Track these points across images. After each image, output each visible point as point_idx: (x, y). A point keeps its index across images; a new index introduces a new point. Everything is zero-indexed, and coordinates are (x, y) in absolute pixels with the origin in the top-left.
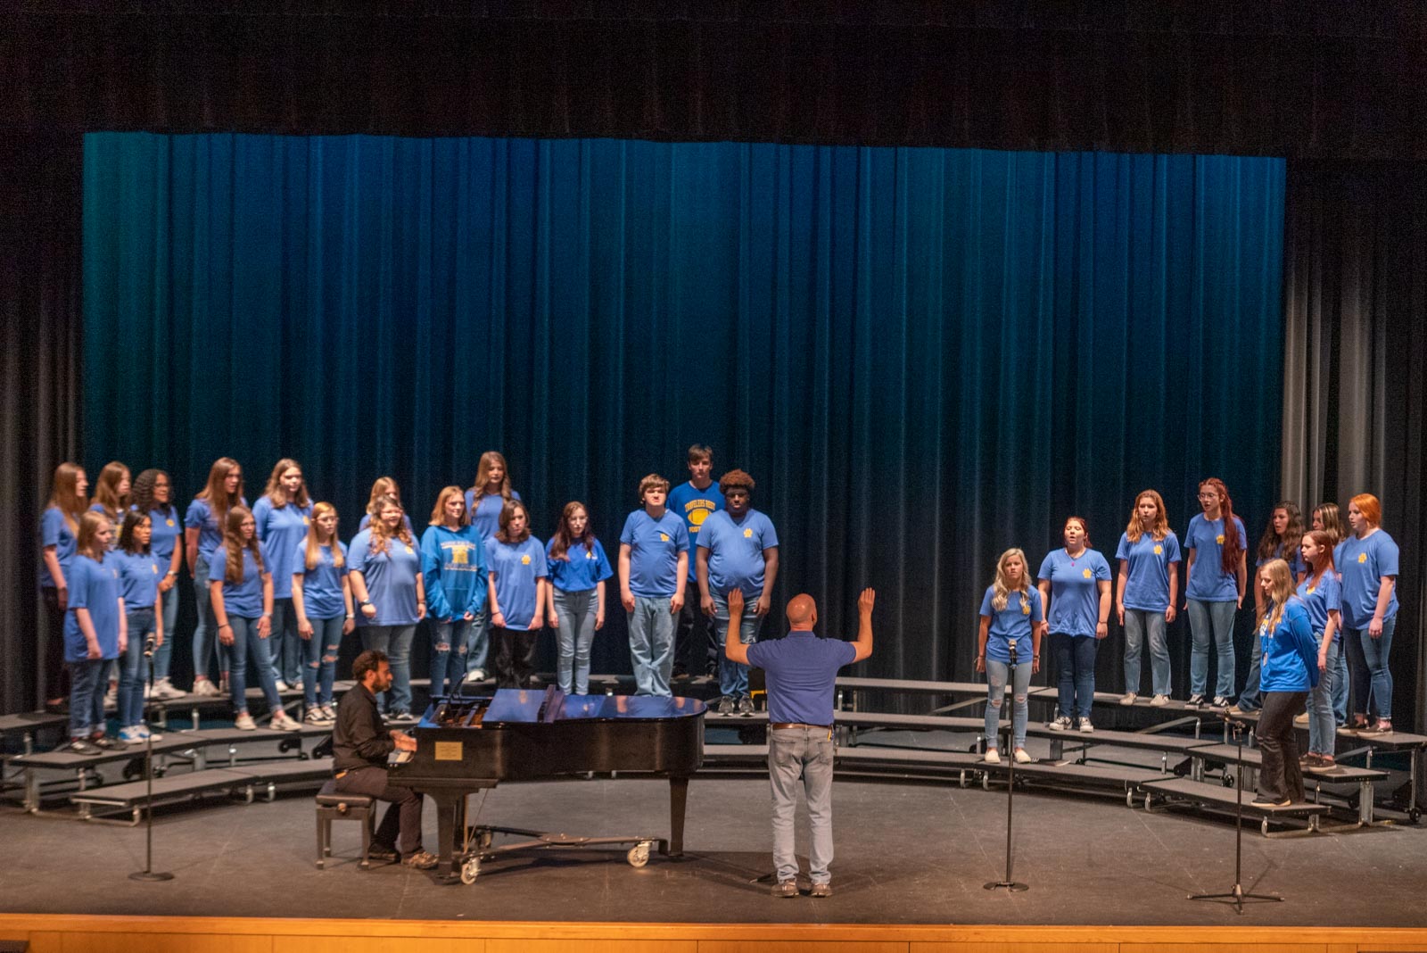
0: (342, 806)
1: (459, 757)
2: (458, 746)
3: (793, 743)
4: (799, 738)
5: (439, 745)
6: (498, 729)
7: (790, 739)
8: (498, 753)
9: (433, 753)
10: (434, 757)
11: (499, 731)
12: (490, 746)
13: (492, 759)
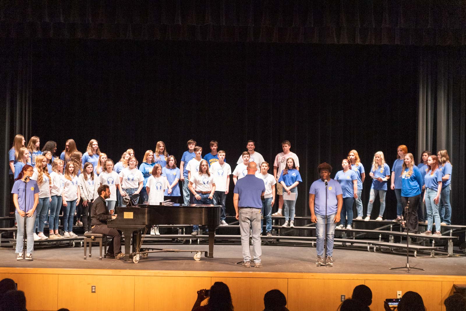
0: (93, 237)
1: (132, 217)
2: (132, 213)
3: (247, 213)
4: (249, 212)
5: (125, 213)
6: (146, 207)
7: (246, 212)
8: (146, 216)
9: (123, 216)
10: (123, 217)
11: (146, 208)
12: (144, 214)
13: (144, 218)
